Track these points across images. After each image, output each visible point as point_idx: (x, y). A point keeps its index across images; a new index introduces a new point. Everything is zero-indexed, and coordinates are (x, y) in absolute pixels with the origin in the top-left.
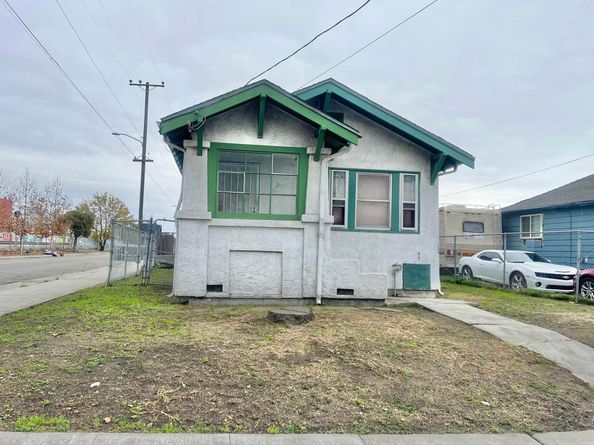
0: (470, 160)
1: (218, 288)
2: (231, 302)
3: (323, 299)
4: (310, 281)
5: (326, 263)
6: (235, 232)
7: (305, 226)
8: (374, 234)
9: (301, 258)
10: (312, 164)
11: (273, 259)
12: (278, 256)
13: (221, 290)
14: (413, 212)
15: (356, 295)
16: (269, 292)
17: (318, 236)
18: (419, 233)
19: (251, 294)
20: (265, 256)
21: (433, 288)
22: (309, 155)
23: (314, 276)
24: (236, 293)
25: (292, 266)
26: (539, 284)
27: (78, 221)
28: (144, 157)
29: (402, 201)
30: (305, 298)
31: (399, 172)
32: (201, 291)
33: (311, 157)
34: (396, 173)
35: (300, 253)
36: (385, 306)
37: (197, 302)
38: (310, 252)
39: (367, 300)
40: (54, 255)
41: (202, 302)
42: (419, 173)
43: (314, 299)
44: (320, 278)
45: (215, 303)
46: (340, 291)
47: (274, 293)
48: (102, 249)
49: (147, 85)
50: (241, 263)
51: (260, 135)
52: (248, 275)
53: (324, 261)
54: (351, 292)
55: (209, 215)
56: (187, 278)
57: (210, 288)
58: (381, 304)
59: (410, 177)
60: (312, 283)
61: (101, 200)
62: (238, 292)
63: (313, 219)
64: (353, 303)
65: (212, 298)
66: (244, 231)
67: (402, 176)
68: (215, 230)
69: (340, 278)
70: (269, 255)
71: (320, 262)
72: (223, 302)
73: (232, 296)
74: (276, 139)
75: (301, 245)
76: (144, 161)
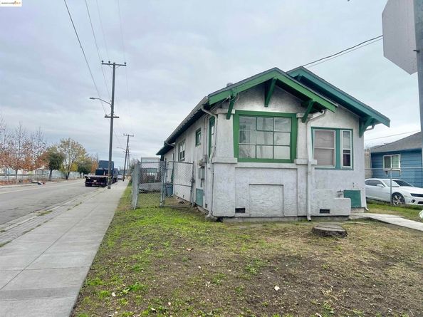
0: (387, 122)
1: (242, 210)
2: (250, 220)
3: (312, 217)
4: (302, 204)
5: (313, 192)
6: (252, 172)
7: (298, 167)
8: (325, 171)
9: (295, 189)
10: (301, 125)
11: (278, 190)
12: (280, 188)
13: (244, 212)
14: (349, 155)
15: (332, 213)
16: (276, 213)
17: (307, 173)
18: (353, 169)
19: (264, 214)
20: (272, 188)
21: (362, 206)
22: (298, 118)
23: (305, 201)
24: (254, 214)
25: (290, 195)
26: (414, 201)
27: (52, 158)
28: (112, 114)
29: (342, 149)
30: (299, 217)
31: (339, 129)
32: (231, 212)
33: (299, 120)
34: (338, 130)
35: (295, 185)
36: (350, 220)
37: (229, 220)
38: (302, 185)
39: (338, 216)
40: (39, 184)
41: (232, 220)
42: (352, 130)
43: (306, 217)
44: (309, 202)
45: (241, 221)
46: (322, 211)
47: (278, 213)
48: (67, 178)
49: (114, 65)
50: (257, 193)
51: (266, 105)
52: (261, 201)
53: (311, 190)
54: (328, 211)
55: (235, 160)
56: (223, 204)
57: (238, 210)
58: (346, 219)
59: (347, 132)
60: (303, 206)
61: (66, 144)
62: (255, 213)
63: (304, 162)
64: (329, 219)
65: (238, 217)
66: (258, 170)
67: (341, 131)
68: (239, 170)
69: (321, 202)
70: (275, 187)
71: (309, 192)
72: (246, 220)
73: (252, 216)
74: (276, 107)
75: (295, 180)
76: (112, 117)
